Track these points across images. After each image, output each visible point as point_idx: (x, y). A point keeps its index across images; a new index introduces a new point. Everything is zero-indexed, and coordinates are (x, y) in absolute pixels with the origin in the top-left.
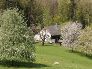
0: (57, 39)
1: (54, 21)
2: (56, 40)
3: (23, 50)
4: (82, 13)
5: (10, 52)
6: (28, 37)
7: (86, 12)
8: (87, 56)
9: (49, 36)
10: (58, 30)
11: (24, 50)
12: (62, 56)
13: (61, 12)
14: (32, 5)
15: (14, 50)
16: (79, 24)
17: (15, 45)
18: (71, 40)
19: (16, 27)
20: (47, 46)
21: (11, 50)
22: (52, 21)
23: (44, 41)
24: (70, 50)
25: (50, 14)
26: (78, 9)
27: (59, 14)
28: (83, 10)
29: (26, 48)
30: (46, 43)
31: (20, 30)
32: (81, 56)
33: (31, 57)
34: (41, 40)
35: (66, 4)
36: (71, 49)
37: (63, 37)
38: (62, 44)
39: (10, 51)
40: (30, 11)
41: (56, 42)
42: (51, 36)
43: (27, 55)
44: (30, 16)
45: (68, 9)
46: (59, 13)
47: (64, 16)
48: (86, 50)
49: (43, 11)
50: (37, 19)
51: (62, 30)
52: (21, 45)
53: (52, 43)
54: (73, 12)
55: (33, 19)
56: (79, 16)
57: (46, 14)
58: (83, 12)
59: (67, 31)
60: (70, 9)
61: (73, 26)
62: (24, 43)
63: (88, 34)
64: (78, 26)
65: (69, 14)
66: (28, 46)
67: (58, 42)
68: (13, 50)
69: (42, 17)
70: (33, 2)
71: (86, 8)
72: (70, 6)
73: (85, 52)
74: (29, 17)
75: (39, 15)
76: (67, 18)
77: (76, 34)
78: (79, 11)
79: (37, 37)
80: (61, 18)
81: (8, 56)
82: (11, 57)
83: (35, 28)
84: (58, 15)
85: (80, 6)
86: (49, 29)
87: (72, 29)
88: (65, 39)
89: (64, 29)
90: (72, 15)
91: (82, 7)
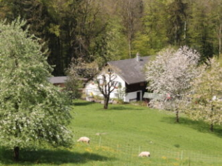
0: (141, 91)
1: (135, 49)
2: (138, 94)
3: (39, 121)
4: (202, 25)
5: (9, 126)
6: (52, 90)
7: (214, 22)
8: (213, 129)
9: (120, 86)
10: (141, 71)
11: (41, 122)
12: (151, 133)
13: (151, 26)
14: (79, 11)
15: (17, 122)
16: (190, 53)
17: (19, 109)
18: (174, 92)
19: (20, 65)
20: (115, 108)
21: (9, 122)
22: (131, 49)
23: (107, 97)
24: (171, 118)
25: (124, 32)
26: (192, 18)
27: (148, 30)
28: (206, 19)
29: (46, 116)
30: (115, 102)
31: (30, 73)
32: (200, 130)
33: (61, 137)
34: (102, 95)
35: (163, 5)
36: (173, 114)
37: (153, 85)
38: (151, 102)
39: (8, 124)
40: (75, 27)
41: (138, 98)
42: (126, 84)
43: (50, 133)
44: (75, 39)
45: (169, 16)
46: (147, 28)
47: (158, 34)
48: (211, 116)
49: (107, 24)
50: (93, 45)
51: (151, 70)
52: (34, 109)
53: (128, 101)
54: (181, 25)
55: (84, 45)
56: (196, 35)
57: (114, 31)
58: (205, 24)
59: (163, 71)
60: (173, 17)
61: (176, 58)
62: (41, 104)
63: (213, 77)
64: (190, 57)
65: (171, 30)
66: (51, 110)
67: (144, 99)
68: (15, 123)
69: (104, 39)
70: (81, 4)
71: (214, 12)
72: (172, 11)
73: (208, 120)
74: (72, 42)
75: (97, 36)
76: (167, 39)
77: (184, 77)
78: (195, 22)
79: (91, 89)
80: (151, 40)
81: (3, 137)
82: (12, 141)
83: (84, 68)
84: (143, 33)
85: (198, 9)
86: (121, 69)
87: (174, 65)
88: (157, 91)
89: (154, 67)
90: (178, 31)
91: (203, 12)
